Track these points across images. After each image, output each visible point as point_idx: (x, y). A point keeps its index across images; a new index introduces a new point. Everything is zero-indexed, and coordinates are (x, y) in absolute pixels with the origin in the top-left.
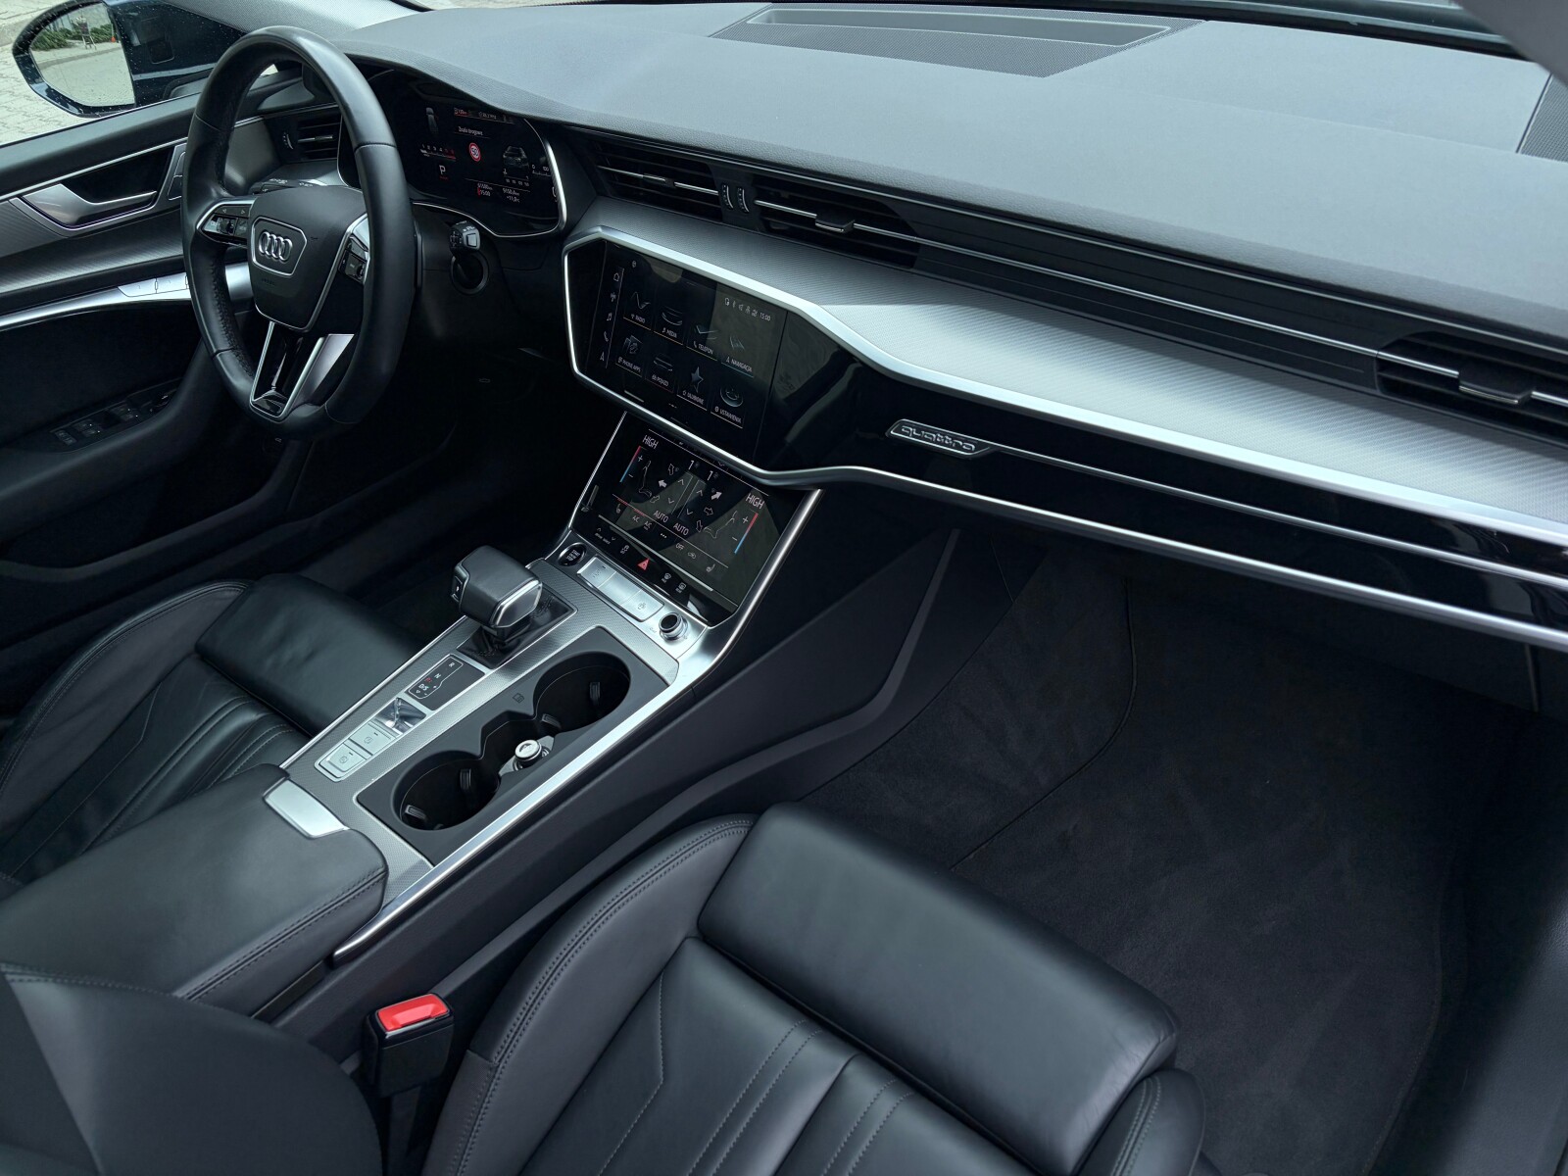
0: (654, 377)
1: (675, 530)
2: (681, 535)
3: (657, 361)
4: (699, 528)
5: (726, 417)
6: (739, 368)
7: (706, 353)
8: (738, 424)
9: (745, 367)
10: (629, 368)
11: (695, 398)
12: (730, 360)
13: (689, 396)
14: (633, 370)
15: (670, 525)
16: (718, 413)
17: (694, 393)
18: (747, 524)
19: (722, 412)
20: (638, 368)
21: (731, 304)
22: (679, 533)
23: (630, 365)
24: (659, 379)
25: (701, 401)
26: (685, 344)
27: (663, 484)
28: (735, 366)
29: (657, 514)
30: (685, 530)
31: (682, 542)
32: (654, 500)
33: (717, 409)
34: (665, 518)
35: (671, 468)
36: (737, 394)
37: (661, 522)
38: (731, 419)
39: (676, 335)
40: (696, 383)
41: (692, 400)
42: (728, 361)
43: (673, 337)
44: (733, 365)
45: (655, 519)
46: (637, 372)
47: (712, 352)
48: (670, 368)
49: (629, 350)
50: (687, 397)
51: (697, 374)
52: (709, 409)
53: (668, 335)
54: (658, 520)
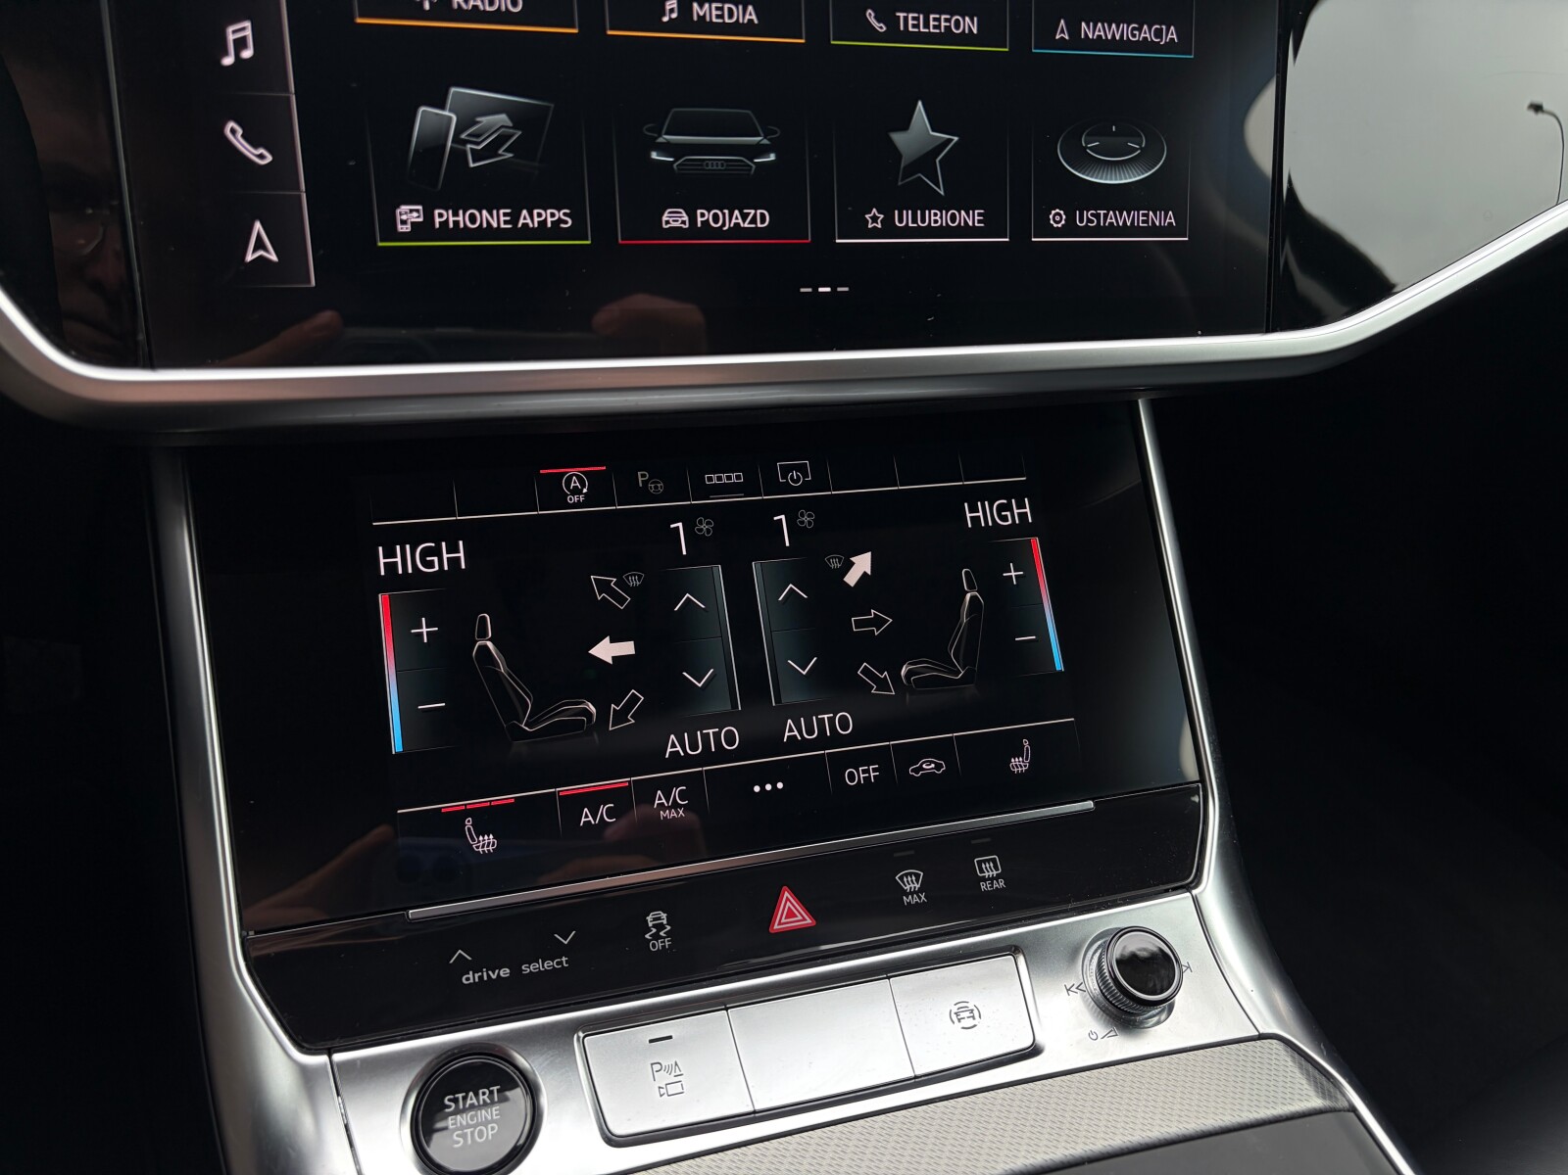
0: (674, 218)
1: (795, 745)
2: (836, 740)
3: (665, 148)
4: (882, 684)
5: (1112, 230)
6: (1123, 44)
7: (948, 36)
8: (1170, 230)
9: (1147, 33)
10: (489, 232)
11: (936, 218)
12: (1074, 30)
13: (906, 219)
14: (526, 232)
15: (762, 742)
16: (1070, 229)
17: (926, 201)
18: (1029, 580)
19: (1086, 218)
20: (550, 216)
22: (822, 742)
23: (498, 219)
24: (703, 216)
25: (973, 218)
26: (818, 35)
27: (606, 650)
28: (1100, 43)
29: (673, 746)
30: (839, 720)
31: (858, 759)
32: (620, 716)
33: (1057, 218)
34: (725, 736)
35: (605, 587)
36: (1136, 136)
37: (722, 755)
38: (1133, 230)
39: (751, 15)
40: (925, 162)
41: (929, 231)
42: (1062, 33)
43: (737, 28)
44: (1089, 44)
45: (689, 762)
46: (542, 231)
47: (970, 25)
48: (762, 150)
49: (458, 156)
50: (889, 229)
51: (919, 132)
52: (1021, 235)
53: (703, 25)
54: (707, 757)
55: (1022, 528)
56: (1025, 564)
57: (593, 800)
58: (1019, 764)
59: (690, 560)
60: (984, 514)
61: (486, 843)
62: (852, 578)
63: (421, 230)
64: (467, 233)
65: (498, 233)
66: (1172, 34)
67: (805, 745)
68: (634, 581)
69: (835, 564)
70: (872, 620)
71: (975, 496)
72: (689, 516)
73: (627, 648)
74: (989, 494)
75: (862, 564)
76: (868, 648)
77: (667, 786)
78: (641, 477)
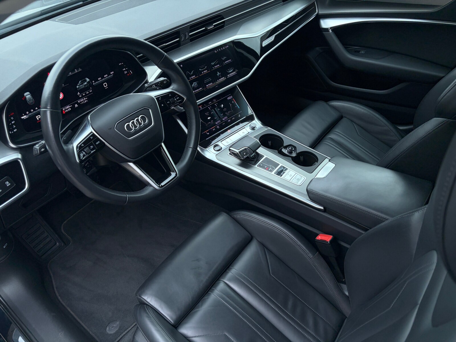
0: (207, 86)
1: (224, 120)
2: (227, 119)
3: (205, 81)
4: (228, 114)
5: (232, 75)
7: (218, 67)
8: (235, 73)
9: (229, 61)
11: (221, 79)
12: (225, 63)
13: (220, 80)
14: (200, 90)
15: (222, 121)
17: (221, 78)
19: (230, 75)
20: (201, 89)
21: (217, 51)
22: (226, 119)
23: (198, 90)
24: (209, 85)
25: (223, 78)
26: (211, 70)
27: (209, 118)
28: (227, 63)
29: (216, 123)
30: (226, 117)
31: (228, 120)
32: (212, 122)
33: (228, 75)
34: (219, 121)
35: (207, 114)
36: (231, 68)
37: (220, 123)
38: (233, 74)
39: (207, 71)
40: (219, 76)
41: (221, 80)
42: (224, 63)
43: (206, 72)
44: (226, 63)
45: (218, 124)
46: (201, 90)
47: (219, 65)
48: (210, 79)
49: (195, 87)
50: (219, 81)
51: (218, 74)
52: (226, 77)
53: (205, 73)
54: (219, 123)
55: (232, 98)
56: (234, 101)
57: (213, 129)
58: (239, 116)
59: (211, 110)
60: (229, 98)
61: (208, 134)
62: (222, 107)
63: (195, 92)
64: (197, 92)
65: (199, 91)
66: (231, 60)
67: (225, 120)
68: (208, 113)
69: (220, 106)
70: (225, 109)
71: (228, 97)
72: (209, 106)
73: (210, 118)
74: (229, 96)
75: (222, 105)
76: (225, 112)
77: (217, 126)
78: (205, 105)
